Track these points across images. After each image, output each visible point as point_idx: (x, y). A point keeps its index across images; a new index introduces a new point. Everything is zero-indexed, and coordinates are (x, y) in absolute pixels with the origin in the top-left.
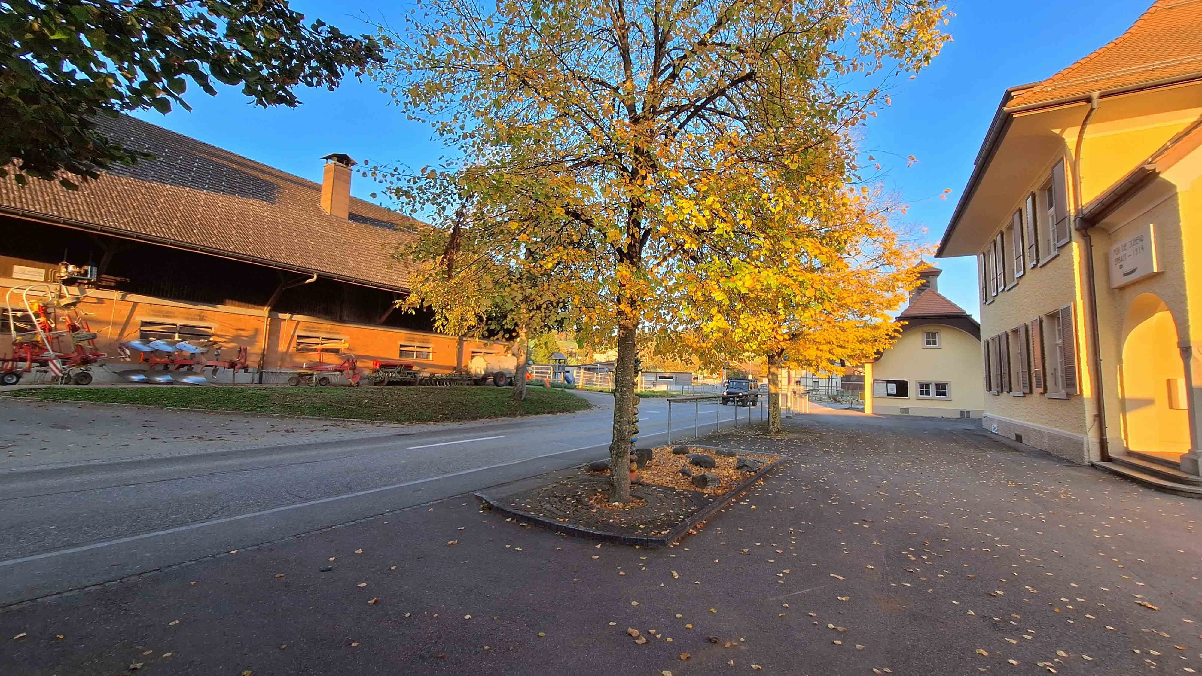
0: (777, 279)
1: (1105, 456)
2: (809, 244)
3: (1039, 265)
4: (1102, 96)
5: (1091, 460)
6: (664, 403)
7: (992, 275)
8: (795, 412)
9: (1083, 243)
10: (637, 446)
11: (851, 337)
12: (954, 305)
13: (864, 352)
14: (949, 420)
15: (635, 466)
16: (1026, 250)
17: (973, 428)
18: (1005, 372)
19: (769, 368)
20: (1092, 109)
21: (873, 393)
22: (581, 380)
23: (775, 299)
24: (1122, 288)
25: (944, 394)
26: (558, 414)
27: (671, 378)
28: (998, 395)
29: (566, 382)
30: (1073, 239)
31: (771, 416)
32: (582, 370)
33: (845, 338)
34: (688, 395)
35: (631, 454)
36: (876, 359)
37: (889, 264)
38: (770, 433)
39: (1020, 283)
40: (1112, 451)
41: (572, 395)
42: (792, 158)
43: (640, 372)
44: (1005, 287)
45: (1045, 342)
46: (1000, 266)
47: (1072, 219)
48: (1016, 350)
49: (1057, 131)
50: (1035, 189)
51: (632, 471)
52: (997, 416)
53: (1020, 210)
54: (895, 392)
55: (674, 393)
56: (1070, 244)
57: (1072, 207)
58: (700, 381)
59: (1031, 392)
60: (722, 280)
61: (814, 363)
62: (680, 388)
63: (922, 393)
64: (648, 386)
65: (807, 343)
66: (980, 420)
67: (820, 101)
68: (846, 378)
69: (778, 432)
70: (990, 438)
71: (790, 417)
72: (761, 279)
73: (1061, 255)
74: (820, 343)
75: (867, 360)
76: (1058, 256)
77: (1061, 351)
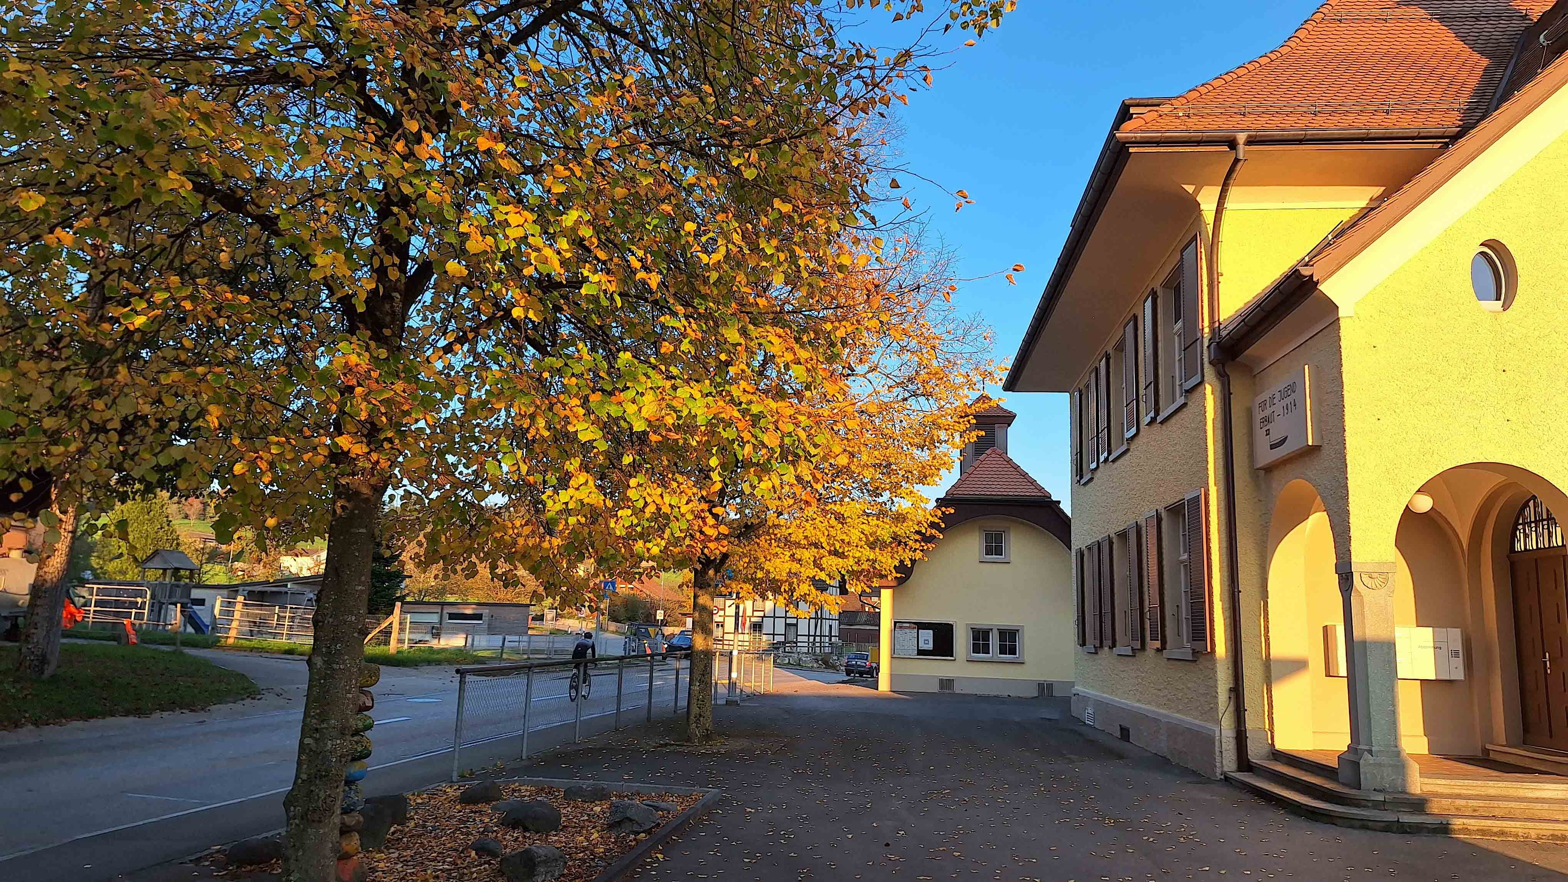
0: (708, 406)
1: (1244, 763)
2: (776, 340)
3: (1159, 419)
4: (1250, 142)
5: (1226, 769)
6: (448, 679)
7: (1090, 431)
8: (748, 691)
9: (1218, 388)
10: (366, 789)
11: (855, 535)
12: (1033, 482)
13: (877, 566)
14: (1020, 701)
15: (354, 842)
16: (1142, 392)
17: (1055, 716)
18: (1107, 608)
19: (696, 597)
20: (1237, 161)
21: (893, 650)
22: (235, 624)
23: (706, 449)
24: (1269, 469)
25: (1013, 651)
26: (157, 715)
27: (478, 617)
28: (1096, 653)
29: (190, 629)
30: (1206, 379)
31: (694, 701)
32: (240, 598)
33: (844, 537)
34: (515, 657)
35: (346, 811)
36: (901, 581)
37: (928, 395)
38: (689, 739)
39: (1132, 447)
40: (1255, 753)
41: (205, 663)
42: (746, 155)
43: (398, 604)
44: (1109, 454)
45: (1164, 556)
46: (1103, 413)
47: (1206, 343)
48: (1122, 570)
49: (1190, 189)
50: (1157, 285)
51: (344, 857)
52: (1091, 692)
53: (1135, 318)
54: (930, 646)
55: (481, 654)
56: (1202, 387)
57: (1206, 323)
58: (549, 623)
59: (1143, 647)
60: (595, 398)
61: (785, 587)
62: (497, 640)
63: (976, 649)
64: (418, 637)
65: (774, 544)
66: (1067, 701)
67: (806, 50)
68: (846, 617)
69: (708, 737)
70: (1081, 735)
71: (735, 703)
72: (674, 403)
73: (1190, 403)
74: (798, 545)
75: (884, 582)
76: (1185, 405)
77: (1186, 574)
